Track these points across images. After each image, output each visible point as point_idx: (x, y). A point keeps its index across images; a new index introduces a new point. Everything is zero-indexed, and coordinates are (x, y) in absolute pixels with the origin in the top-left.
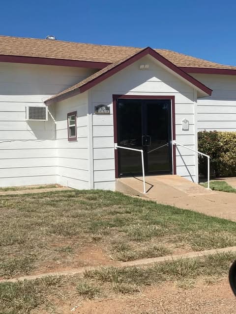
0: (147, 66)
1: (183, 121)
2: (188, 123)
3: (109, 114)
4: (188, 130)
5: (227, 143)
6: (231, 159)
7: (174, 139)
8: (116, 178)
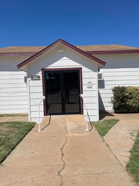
0: (62, 51)
1: (88, 83)
2: (91, 83)
3: (40, 80)
4: (91, 88)
5: (130, 94)
6: (135, 103)
7: (82, 93)
8: (44, 115)
